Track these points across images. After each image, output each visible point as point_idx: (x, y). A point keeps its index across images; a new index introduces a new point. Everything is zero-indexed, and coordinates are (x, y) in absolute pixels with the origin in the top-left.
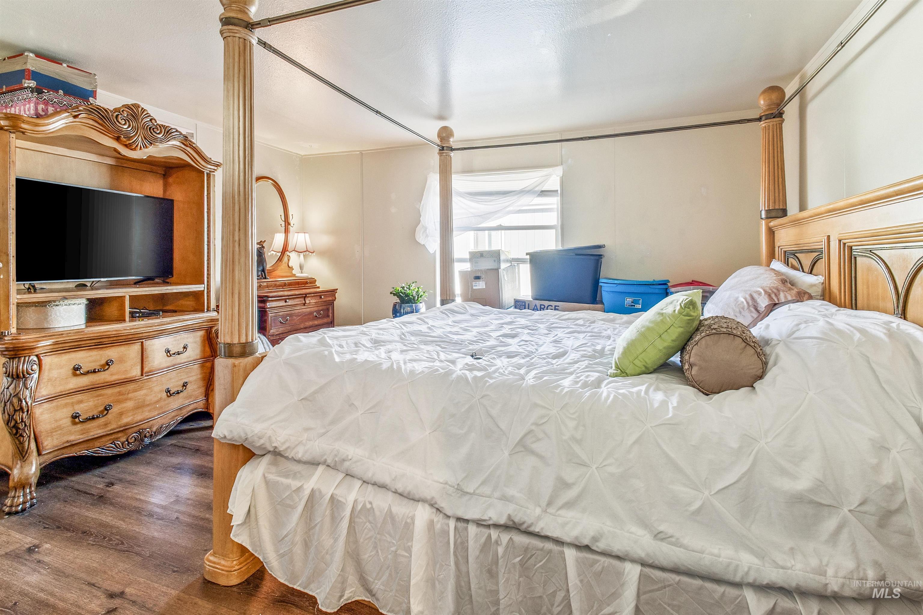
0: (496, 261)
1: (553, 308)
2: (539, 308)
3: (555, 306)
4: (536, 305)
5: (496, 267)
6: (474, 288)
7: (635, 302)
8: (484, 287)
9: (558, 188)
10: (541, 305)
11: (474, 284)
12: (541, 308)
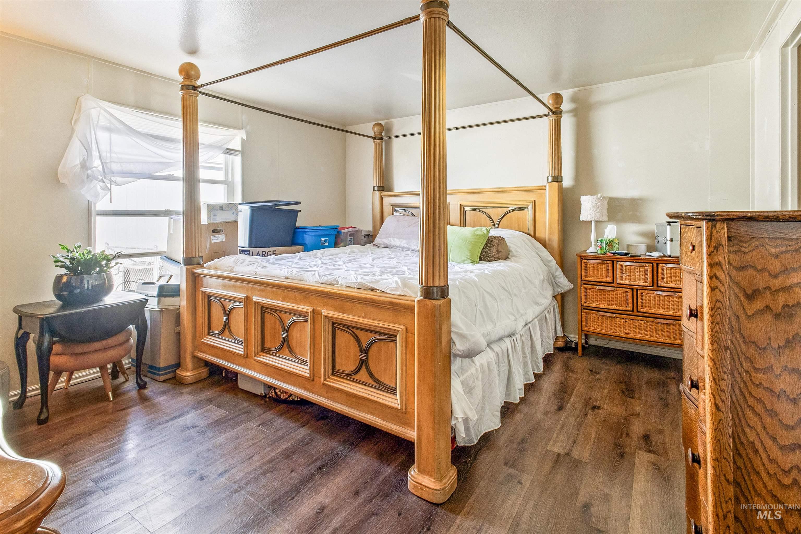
0: (235, 214)
1: (272, 253)
2: (261, 254)
3: (273, 251)
4: (258, 253)
5: (233, 220)
6: (213, 242)
7: (325, 241)
8: (224, 240)
9: (239, 148)
10: (263, 252)
11: (212, 238)
12: (262, 254)
